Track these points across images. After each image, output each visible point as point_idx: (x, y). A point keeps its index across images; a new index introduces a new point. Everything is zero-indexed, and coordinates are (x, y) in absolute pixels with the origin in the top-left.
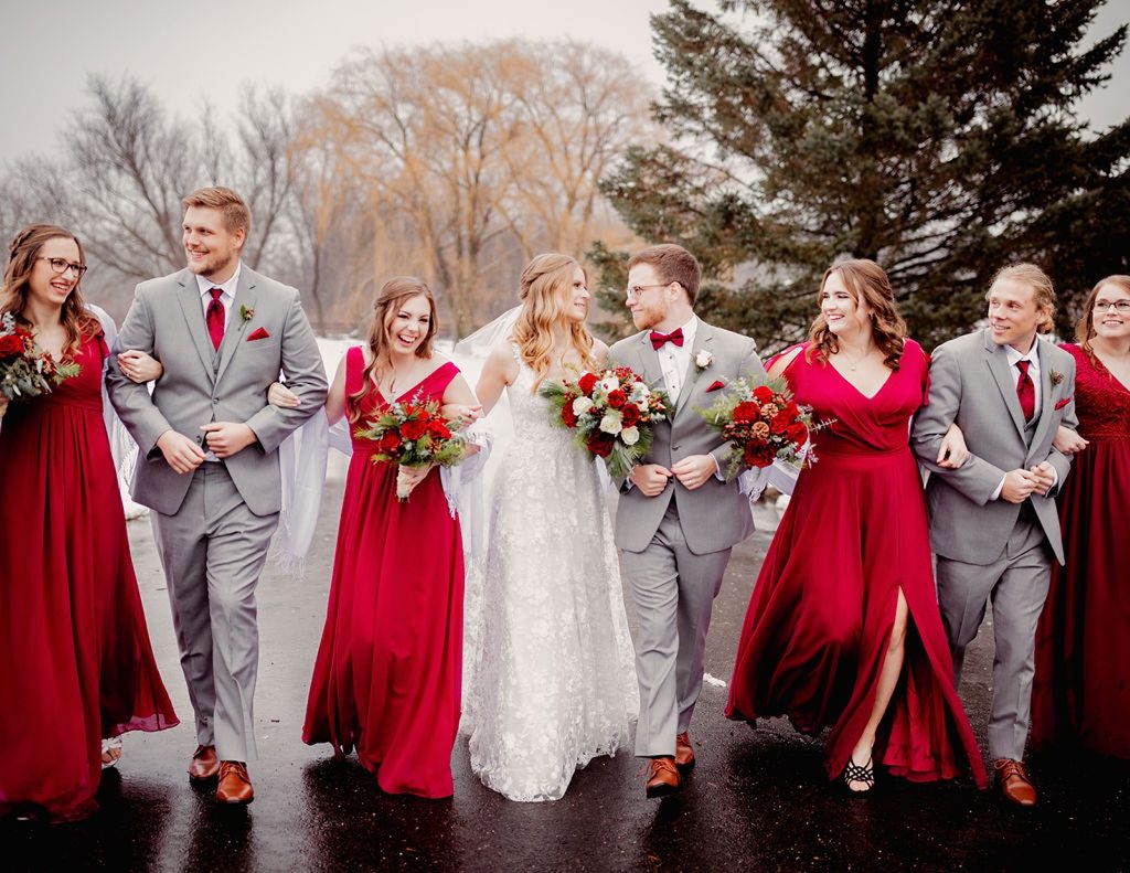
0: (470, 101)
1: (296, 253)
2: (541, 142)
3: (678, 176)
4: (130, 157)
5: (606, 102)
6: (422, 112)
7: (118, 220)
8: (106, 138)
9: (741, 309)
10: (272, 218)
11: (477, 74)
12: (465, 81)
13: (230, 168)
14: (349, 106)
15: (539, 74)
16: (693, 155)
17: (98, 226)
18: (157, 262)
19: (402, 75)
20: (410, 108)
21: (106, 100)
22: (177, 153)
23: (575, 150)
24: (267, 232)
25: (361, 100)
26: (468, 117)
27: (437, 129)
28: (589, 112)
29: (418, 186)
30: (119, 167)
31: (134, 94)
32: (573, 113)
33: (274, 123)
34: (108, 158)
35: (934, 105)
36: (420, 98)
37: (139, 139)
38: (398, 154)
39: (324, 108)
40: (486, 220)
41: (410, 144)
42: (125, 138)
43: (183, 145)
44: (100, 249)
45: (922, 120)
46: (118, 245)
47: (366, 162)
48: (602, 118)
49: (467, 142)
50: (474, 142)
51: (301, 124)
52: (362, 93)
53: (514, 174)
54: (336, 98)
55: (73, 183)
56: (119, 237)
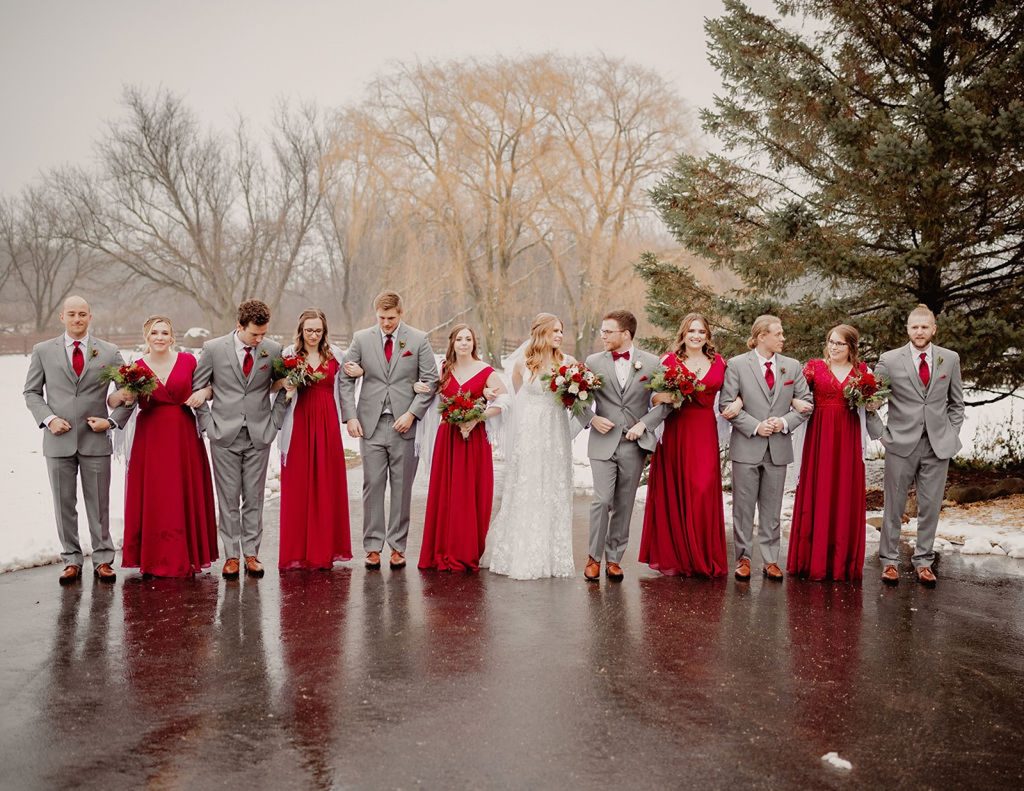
0: (503, 115)
1: (325, 266)
2: (572, 157)
3: (730, 186)
4: (164, 168)
5: (638, 118)
6: (454, 125)
7: (150, 230)
8: (140, 148)
9: (804, 325)
10: (304, 230)
11: (510, 89)
12: (498, 95)
13: (263, 180)
14: (381, 119)
15: (572, 89)
16: (747, 165)
17: (131, 236)
18: (189, 272)
19: (436, 89)
20: (442, 121)
21: (141, 112)
22: (210, 164)
23: (606, 165)
24: (299, 244)
25: (393, 113)
26: (498, 129)
27: (469, 143)
28: (621, 128)
29: (450, 199)
30: (152, 177)
31: (169, 106)
32: (605, 129)
33: (307, 137)
34: (141, 168)
35: (1015, 112)
36: (453, 112)
37: (173, 150)
38: (430, 168)
39: (357, 119)
40: (518, 233)
41: (441, 158)
42: (159, 150)
43: (217, 156)
44: (132, 259)
45: (1003, 127)
46: (150, 255)
47: (398, 174)
48: (634, 133)
49: (499, 157)
50: (506, 156)
51: (334, 137)
52: (395, 107)
53: (546, 187)
54: (367, 110)
55: (107, 193)
56: (152, 247)
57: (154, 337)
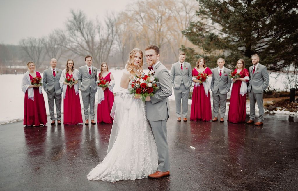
0: (158, 12)
1: (119, 50)
2: (175, 21)
3: (202, 29)
4: (79, 28)
5: (192, 10)
6: (147, 15)
7: (77, 42)
8: (74, 24)
10: (112, 41)
11: (160, 5)
12: (157, 7)
13: (103, 29)
14: (130, 14)
15: (175, 4)
16: (206, 23)
17: (73, 44)
18: (86, 52)
19: (142, 6)
20: (144, 14)
21: (74, 14)
22: (90, 26)
23: (184, 22)
24: (111, 44)
25: (132, 12)
26: (158, 15)
27: (151, 19)
28: (187, 13)
29: (146, 32)
30: (77, 30)
31: (80, 13)
32: (183, 14)
33: (113, 19)
34: (75, 28)
35: (262, 10)
36: (146, 11)
37: (82, 24)
38: (141, 25)
39: (125, 15)
40: (162, 40)
41: (144, 22)
42: (78, 23)
43: (92, 24)
44: (73, 49)
45: (259, 13)
46: (78, 49)
47: (134, 27)
48: (190, 15)
49: (157, 22)
50: (159, 21)
51: (119, 18)
52: (133, 11)
53: (169, 29)
54: (127, 12)
55: (67, 34)
56: (77, 47)
57: (30, 67)
